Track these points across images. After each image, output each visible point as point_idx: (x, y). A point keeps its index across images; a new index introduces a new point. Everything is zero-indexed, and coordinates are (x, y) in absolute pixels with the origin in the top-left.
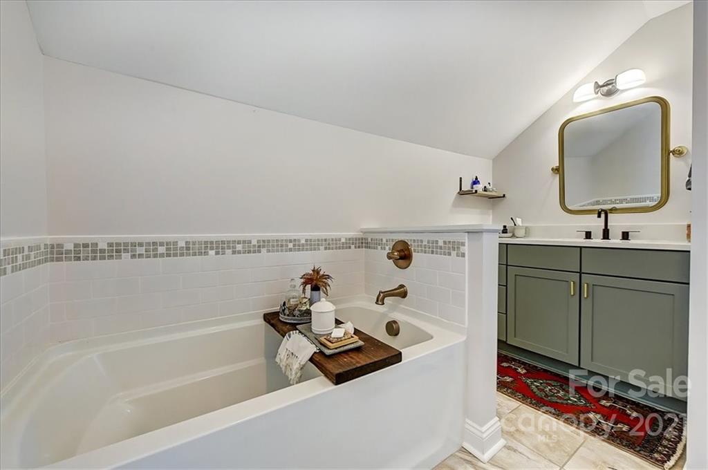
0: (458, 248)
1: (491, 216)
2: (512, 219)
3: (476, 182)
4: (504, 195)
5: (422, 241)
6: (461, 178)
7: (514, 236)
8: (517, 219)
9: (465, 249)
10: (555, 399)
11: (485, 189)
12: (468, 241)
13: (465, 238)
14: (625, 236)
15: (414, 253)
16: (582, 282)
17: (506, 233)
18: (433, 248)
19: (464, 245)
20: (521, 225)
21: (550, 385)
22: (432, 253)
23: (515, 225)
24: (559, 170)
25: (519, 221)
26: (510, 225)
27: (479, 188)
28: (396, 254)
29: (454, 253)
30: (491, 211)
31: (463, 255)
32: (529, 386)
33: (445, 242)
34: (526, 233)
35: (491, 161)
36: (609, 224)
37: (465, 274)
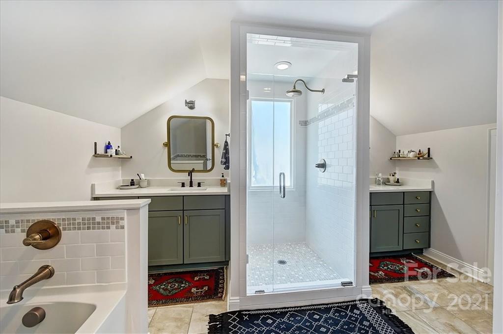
0: (117, 222)
1: (121, 172)
2: (138, 175)
3: (108, 147)
4: (131, 157)
5: (74, 219)
6: (95, 143)
7: (140, 187)
8: (142, 174)
9: (125, 223)
10: (174, 292)
11: (117, 153)
12: (127, 215)
13: (125, 214)
14: (199, 185)
15: (62, 232)
16: (184, 215)
17: (134, 185)
18: (90, 224)
19: (123, 220)
20: (144, 179)
21: (170, 283)
22: (89, 228)
23: (140, 179)
24: (167, 145)
25: (143, 176)
26: (136, 178)
27: (112, 152)
28: (37, 237)
29: (113, 227)
30: (120, 167)
31: (123, 227)
32: (158, 291)
33: (103, 219)
34: (148, 184)
35: (120, 129)
36: (193, 178)
37: (124, 242)
